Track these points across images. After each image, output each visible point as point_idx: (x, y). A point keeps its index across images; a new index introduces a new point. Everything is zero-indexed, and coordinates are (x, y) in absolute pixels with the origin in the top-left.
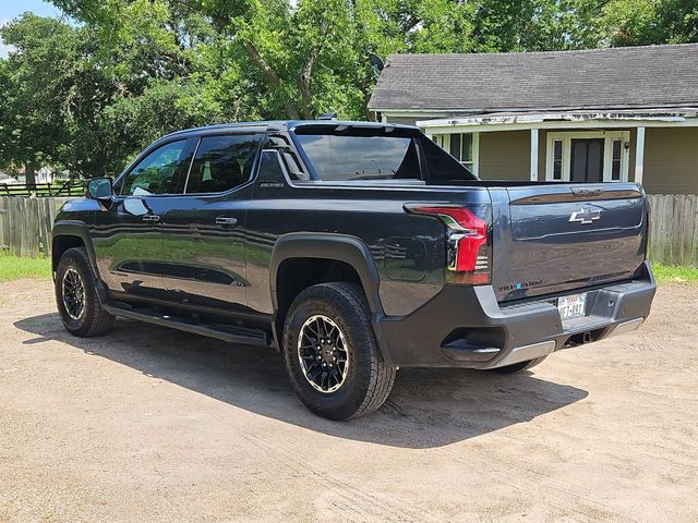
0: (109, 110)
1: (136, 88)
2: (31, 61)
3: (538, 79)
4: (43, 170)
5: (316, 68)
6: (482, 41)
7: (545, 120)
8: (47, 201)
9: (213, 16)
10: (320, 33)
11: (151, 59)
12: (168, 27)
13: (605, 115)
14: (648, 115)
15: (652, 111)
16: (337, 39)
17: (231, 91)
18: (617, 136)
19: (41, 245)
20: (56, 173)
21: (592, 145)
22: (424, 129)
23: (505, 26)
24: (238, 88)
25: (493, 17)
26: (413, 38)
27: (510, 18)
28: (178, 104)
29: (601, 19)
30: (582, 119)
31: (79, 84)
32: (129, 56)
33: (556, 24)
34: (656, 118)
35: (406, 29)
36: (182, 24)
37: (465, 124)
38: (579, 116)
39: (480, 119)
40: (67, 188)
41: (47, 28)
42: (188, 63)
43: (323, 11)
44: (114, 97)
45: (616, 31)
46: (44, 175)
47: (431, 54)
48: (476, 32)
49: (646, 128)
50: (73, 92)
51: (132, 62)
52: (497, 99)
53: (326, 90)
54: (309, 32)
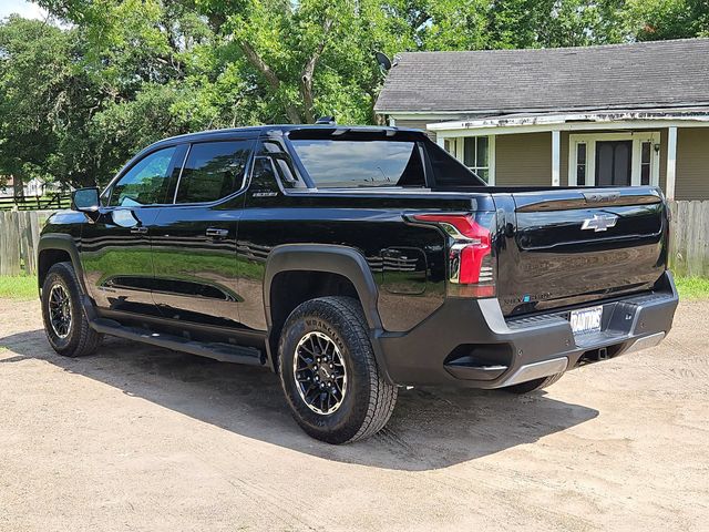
0: (100, 117)
1: (128, 94)
2: (17, 66)
3: (559, 78)
4: (33, 182)
5: (319, 68)
6: (497, 38)
7: (567, 121)
8: (28, 214)
9: (208, 15)
10: (322, 31)
11: (144, 62)
12: (163, 29)
13: (633, 115)
14: (680, 114)
15: (684, 110)
16: (341, 36)
17: (228, 95)
18: (646, 137)
19: (22, 262)
20: (47, 184)
21: (618, 147)
22: (435, 132)
23: (522, 21)
24: (235, 91)
25: (509, 11)
26: (423, 34)
27: (527, 12)
28: (172, 109)
29: (625, 12)
30: (607, 119)
31: (69, 90)
32: (122, 60)
33: (577, 18)
34: (690, 118)
35: (415, 25)
36: (177, 25)
37: (479, 127)
38: (604, 116)
39: (496, 121)
40: (56, 200)
41: (33, 31)
42: (183, 66)
43: (326, 7)
44: (105, 103)
45: (642, 25)
46: (34, 187)
47: (442, 52)
48: (491, 27)
49: (678, 128)
50: (62, 98)
51: (124, 65)
52: (515, 99)
53: (329, 92)
54: (310, 29)
